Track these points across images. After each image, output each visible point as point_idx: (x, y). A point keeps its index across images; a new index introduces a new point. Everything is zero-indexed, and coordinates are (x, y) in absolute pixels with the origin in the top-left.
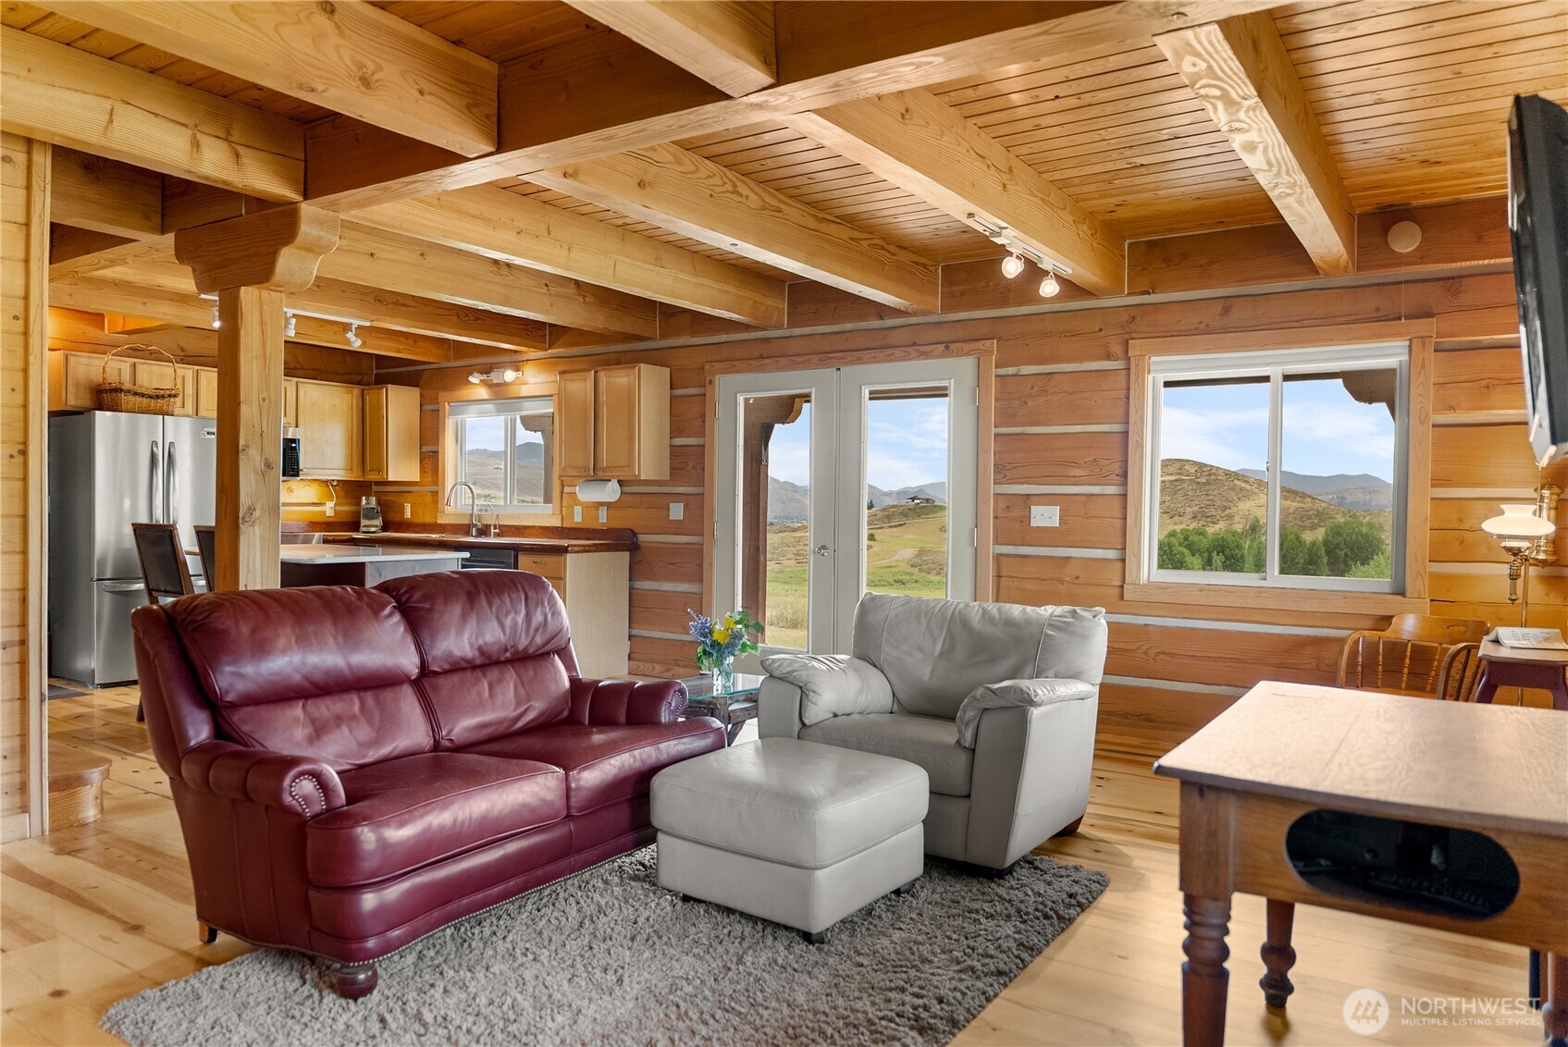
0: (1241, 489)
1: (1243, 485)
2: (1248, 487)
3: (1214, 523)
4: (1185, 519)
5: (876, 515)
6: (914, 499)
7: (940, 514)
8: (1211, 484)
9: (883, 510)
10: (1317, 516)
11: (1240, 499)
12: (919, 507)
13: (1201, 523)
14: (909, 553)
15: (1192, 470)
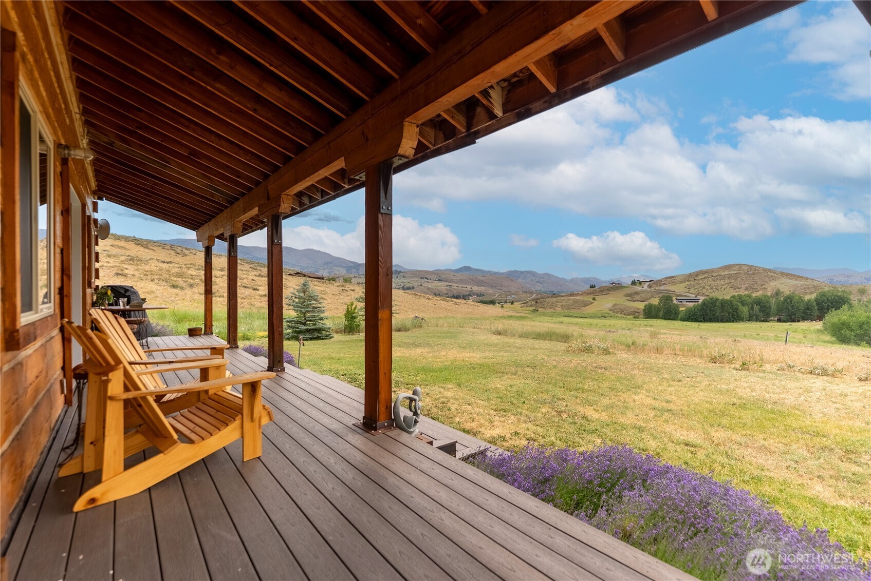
0: (772, 276)
1: (773, 274)
2: (776, 275)
3: (757, 292)
4: (740, 290)
5: (596, 290)
6: (613, 284)
7: (624, 289)
8: (754, 274)
9: (600, 288)
10: (813, 288)
11: (770, 281)
12: (616, 287)
13: (750, 292)
14: (610, 305)
15: (746, 268)
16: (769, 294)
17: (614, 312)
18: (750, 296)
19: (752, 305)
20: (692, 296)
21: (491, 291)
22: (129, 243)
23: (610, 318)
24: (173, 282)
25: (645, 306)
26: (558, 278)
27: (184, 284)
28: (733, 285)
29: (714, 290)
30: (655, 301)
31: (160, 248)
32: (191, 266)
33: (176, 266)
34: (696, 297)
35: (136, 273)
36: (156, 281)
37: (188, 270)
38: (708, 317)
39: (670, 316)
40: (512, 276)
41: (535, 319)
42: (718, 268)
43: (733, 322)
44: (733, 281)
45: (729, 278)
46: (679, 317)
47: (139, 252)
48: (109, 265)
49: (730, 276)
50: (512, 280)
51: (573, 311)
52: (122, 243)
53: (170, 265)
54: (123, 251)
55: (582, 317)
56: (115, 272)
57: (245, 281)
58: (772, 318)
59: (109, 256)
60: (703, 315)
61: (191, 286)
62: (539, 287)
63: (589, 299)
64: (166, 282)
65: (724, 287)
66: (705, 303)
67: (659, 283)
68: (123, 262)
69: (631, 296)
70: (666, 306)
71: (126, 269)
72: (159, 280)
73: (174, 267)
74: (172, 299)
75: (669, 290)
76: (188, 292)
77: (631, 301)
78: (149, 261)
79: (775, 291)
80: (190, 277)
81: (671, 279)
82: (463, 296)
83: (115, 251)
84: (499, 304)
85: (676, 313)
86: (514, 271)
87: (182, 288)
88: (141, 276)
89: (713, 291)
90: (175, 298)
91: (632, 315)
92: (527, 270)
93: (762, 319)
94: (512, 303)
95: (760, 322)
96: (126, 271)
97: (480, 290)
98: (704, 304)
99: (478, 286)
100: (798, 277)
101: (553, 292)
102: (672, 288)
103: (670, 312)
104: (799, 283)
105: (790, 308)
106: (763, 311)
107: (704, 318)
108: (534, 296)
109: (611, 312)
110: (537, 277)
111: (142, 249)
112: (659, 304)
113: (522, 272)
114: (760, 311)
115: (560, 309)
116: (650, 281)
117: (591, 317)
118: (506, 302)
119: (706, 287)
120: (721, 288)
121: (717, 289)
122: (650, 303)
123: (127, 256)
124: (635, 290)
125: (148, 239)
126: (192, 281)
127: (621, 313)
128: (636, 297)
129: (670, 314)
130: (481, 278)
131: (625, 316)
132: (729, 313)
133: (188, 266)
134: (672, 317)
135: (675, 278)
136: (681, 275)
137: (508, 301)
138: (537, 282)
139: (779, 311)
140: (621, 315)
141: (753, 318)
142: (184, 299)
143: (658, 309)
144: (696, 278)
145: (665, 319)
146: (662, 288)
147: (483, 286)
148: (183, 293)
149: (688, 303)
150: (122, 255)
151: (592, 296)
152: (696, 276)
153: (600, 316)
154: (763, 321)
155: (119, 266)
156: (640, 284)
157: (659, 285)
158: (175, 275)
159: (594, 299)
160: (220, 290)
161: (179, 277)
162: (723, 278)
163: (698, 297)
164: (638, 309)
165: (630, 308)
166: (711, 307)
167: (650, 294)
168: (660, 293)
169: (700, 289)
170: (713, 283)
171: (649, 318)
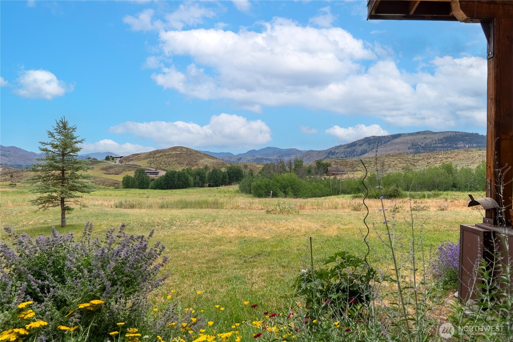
0: (200, 156)
1: (200, 155)
2: (201, 155)
3: (193, 166)
4: (184, 165)
6: (90, 159)
7: (100, 164)
8: (191, 154)
10: (222, 164)
11: (200, 159)
12: (92, 161)
13: (189, 166)
15: (185, 150)
16: (201, 167)
17: (96, 184)
18: (191, 170)
19: (195, 176)
20: (153, 170)
25: (124, 178)
28: (179, 162)
30: (131, 174)
34: (156, 170)
39: (143, 185)
42: (169, 149)
43: (185, 188)
44: (179, 159)
45: (176, 156)
46: (150, 187)
49: (177, 155)
58: (205, 185)
60: (167, 184)
65: (174, 163)
66: (168, 175)
67: (128, 159)
69: (107, 170)
70: (140, 178)
75: (136, 165)
77: (107, 174)
79: (204, 166)
85: (147, 183)
89: (167, 166)
91: (112, 186)
93: (201, 185)
100: (212, 157)
102: (138, 163)
103: (144, 182)
104: (214, 161)
105: (215, 177)
107: (167, 187)
112: (135, 176)
114: (200, 180)
116: (121, 157)
119: (162, 163)
120: (172, 164)
121: (170, 165)
122: (126, 176)
124: (108, 165)
127: (103, 185)
128: (111, 171)
129: (143, 184)
131: (107, 187)
132: (183, 182)
134: (144, 187)
135: (139, 156)
139: (210, 179)
140: (103, 187)
141: (196, 185)
143: (133, 180)
144: (154, 156)
145: (140, 188)
146: (131, 163)
149: (151, 175)
152: (155, 154)
154: (201, 187)
156: (113, 159)
157: (128, 160)
162: (172, 156)
163: (158, 171)
164: (116, 181)
165: (109, 180)
166: (172, 178)
167: (122, 168)
168: (130, 167)
169: (158, 164)
170: (166, 160)
171: (127, 188)
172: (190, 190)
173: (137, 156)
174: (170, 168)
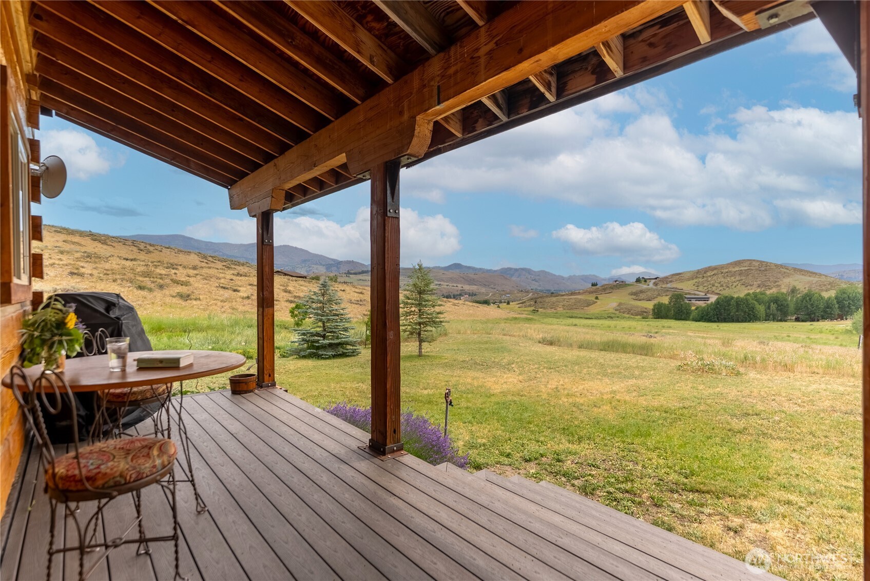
0: (785, 273)
1: (785, 270)
2: (788, 271)
3: (770, 289)
4: (753, 287)
5: (598, 288)
6: (616, 281)
7: (628, 287)
8: (766, 271)
9: (602, 286)
10: (829, 284)
11: (784, 277)
12: (619, 285)
13: (763, 289)
14: (615, 305)
15: (757, 264)
16: (784, 291)
17: (620, 312)
18: (764, 294)
19: (769, 304)
20: (702, 295)
21: (483, 290)
22: (84, 238)
23: (617, 319)
24: (139, 282)
25: (655, 305)
26: (555, 275)
27: (153, 285)
28: (744, 282)
29: (725, 287)
30: (665, 300)
31: (120, 244)
32: (159, 264)
33: (142, 263)
34: (706, 295)
35: (95, 272)
36: (119, 281)
37: (156, 268)
38: (722, 317)
39: (681, 316)
40: (506, 273)
41: (543, 321)
42: (728, 264)
43: (749, 321)
44: (744, 278)
45: (739, 275)
46: (691, 317)
47: (97, 249)
48: (61, 263)
49: (741, 273)
50: (506, 278)
51: (575, 311)
52: (76, 239)
53: (135, 263)
54: (78, 248)
55: (587, 318)
56: (69, 271)
57: (222, 281)
58: (789, 318)
59: (62, 252)
60: (717, 315)
61: (161, 287)
62: (535, 286)
63: (591, 298)
64: (131, 282)
65: (735, 284)
66: (719, 302)
67: (665, 280)
68: (78, 259)
69: (636, 295)
70: (677, 305)
71: (83, 267)
72: (122, 280)
73: (139, 265)
74: (139, 303)
75: (676, 288)
76: (158, 294)
77: (636, 300)
78: (109, 258)
79: (791, 288)
80: (159, 276)
81: (678, 276)
82: (454, 295)
83: (67, 247)
84: (494, 303)
85: (688, 313)
86: (508, 268)
87: (150, 290)
88: (101, 275)
89: (725, 289)
90: (143, 301)
91: (640, 315)
92: (522, 267)
93: (779, 318)
94: (508, 303)
95: (777, 321)
96: (82, 270)
97: (471, 289)
98: (717, 302)
99: (470, 285)
100: (812, 273)
101: (550, 290)
102: (679, 286)
103: (682, 311)
104: (814, 279)
105: (809, 306)
106: (781, 310)
107: (718, 318)
108: (530, 295)
109: (617, 312)
110: (532, 275)
111: (100, 245)
112: (670, 303)
113: (516, 270)
114: (777, 310)
115: (562, 309)
116: (656, 278)
117: (597, 318)
118: (501, 302)
119: (716, 285)
120: (732, 286)
121: (728, 287)
122: (659, 302)
123: (83, 253)
124: (639, 289)
125: (106, 233)
126: (161, 281)
127: (628, 313)
128: (642, 296)
129: (681, 314)
130: (472, 276)
131: (632, 317)
132: (745, 312)
133: (155, 263)
134: (683, 317)
135: (682, 275)
136: (689, 272)
137: (503, 301)
138: (533, 280)
139: (797, 310)
140: (628, 316)
141: (770, 317)
142: (153, 303)
143: (667, 308)
144: (705, 275)
145: (677, 319)
146: (669, 285)
147: (475, 285)
148: (151, 296)
149: (697, 302)
150: (77, 252)
151: (594, 295)
152: (705, 273)
153: (606, 316)
154: (781, 321)
155: (75, 264)
156: (645, 281)
157: (665, 282)
158: (141, 274)
159: (597, 298)
160: (195, 291)
161: (145, 277)
162: (733, 274)
163: (709, 295)
164: (646, 309)
165: (637, 307)
166: (726, 306)
167: (656, 293)
168: (667, 290)
169: (710, 286)
170: (723, 280)
171: (658, 318)
172: (758, 326)
173: (678, 277)
174: (726, 293)
